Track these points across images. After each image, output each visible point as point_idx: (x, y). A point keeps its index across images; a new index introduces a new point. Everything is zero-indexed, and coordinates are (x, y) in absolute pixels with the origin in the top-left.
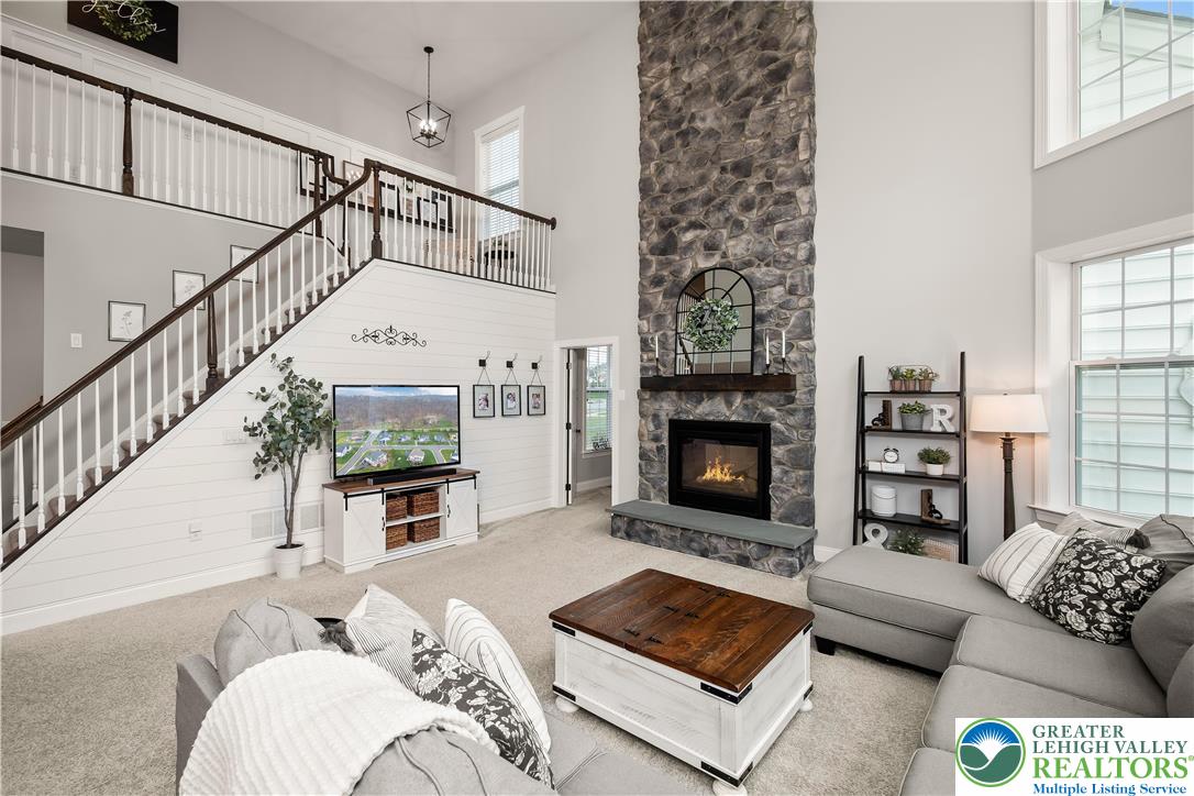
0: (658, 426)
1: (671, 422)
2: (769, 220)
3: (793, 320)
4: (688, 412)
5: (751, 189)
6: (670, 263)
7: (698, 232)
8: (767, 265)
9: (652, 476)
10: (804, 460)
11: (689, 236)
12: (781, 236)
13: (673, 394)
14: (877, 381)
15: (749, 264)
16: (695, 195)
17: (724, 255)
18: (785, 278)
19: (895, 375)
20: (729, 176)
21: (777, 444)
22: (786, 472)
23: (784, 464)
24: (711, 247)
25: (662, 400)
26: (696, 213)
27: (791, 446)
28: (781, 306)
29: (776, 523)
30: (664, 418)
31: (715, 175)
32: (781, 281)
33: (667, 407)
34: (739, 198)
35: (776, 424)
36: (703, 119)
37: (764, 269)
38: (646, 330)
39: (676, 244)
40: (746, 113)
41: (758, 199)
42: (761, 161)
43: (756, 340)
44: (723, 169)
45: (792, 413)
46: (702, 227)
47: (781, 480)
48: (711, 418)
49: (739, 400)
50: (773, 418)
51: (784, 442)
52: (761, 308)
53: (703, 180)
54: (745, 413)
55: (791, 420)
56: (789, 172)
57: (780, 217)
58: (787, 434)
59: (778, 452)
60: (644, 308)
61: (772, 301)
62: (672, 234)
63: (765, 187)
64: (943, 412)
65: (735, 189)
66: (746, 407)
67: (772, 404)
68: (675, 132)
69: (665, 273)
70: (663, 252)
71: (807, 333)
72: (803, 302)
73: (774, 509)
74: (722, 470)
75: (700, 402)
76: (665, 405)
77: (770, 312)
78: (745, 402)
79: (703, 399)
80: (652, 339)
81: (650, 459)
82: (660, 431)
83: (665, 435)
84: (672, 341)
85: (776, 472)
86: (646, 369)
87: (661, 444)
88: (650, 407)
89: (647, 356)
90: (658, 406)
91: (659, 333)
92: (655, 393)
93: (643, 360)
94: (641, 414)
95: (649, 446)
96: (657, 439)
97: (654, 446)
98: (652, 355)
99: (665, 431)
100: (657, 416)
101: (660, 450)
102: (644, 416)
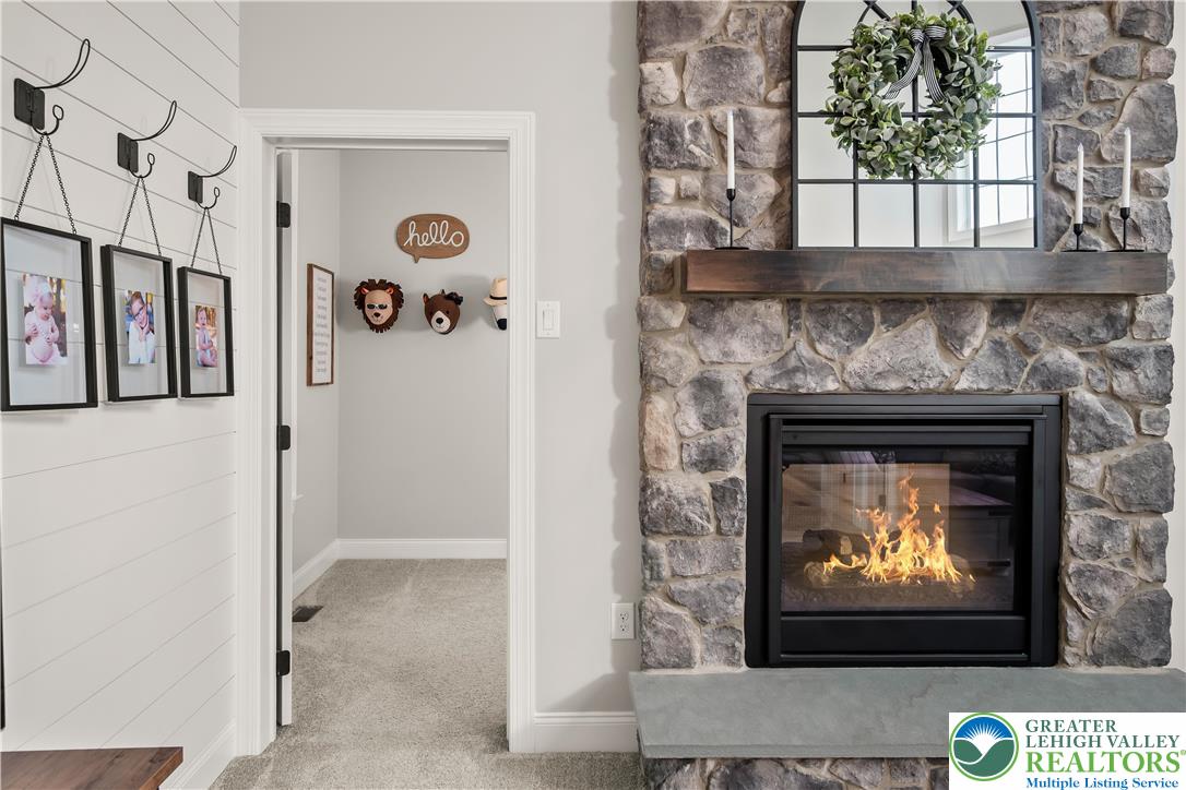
0: (709, 423)
1: (754, 401)
3: (1131, 107)
9: (692, 585)
13: (772, 313)
21: (1082, 451)
22: (1107, 527)
23: (1100, 505)
25: (732, 330)
27: (1122, 453)
28: (1095, 64)
30: (736, 394)
33: (748, 354)
35: (1082, 395)
38: (673, 96)
45: (1127, 361)
47: (1096, 552)
48: (894, 384)
49: (982, 329)
50: (1071, 379)
51: (1103, 446)
54: (995, 366)
55: (1123, 382)
58: (1111, 419)
59: (1086, 470)
61: (1072, 47)
66: (998, 347)
67: (1071, 340)
72: (1151, 61)
73: (1075, 630)
75: (861, 335)
76: (737, 345)
77: (1070, 77)
78: (997, 334)
79: (870, 324)
80: (696, 127)
81: (688, 530)
82: (718, 433)
83: (740, 448)
84: (768, 138)
85: (1079, 526)
86: (673, 227)
87: (719, 477)
88: (681, 356)
89: (667, 184)
90: (711, 350)
91: (727, 115)
92: (706, 309)
93: (649, 194)
94: (647, 380)
95: (685, 485)
96: (710, 460)
97: (701, 483)
98: (692, 181)
99: (737, 434)
100: (706, 386)
101: (719, 493)
102: (665, 384)
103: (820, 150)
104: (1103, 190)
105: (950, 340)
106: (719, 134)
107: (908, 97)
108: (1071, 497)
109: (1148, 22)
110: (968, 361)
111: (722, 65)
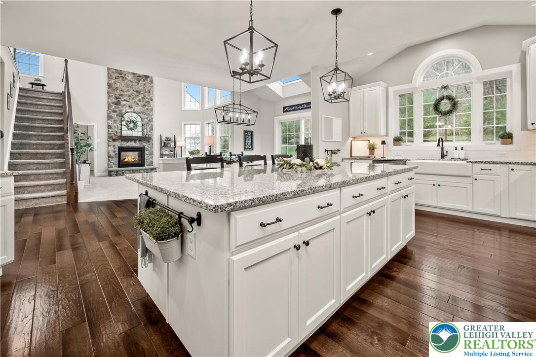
0: (114, 149)
1: (118, 147)
2: (145, 105)
3: (149, 126)
4: (124, 145)
5: (140, 97)
6: (118, 108)
7: (127, 102)
9: (113, 162)
10: (151, 154)
11: (124, 103)
12: (147, 109)
13: (120, 141)
14: (164, 139)
15: (140, 113)
16: (125, 93)
17: (134, 110)
19: (166, 138)
20: (135, 93)
23: (148, 155)
24: (130, 107)
26: (126, 98)
27: (149, 151)
28: (147, 123)
29: (147, 166)
30: (117, 146)
31: (131, 91)
32: (147, 118)
33: (118, 144)
34: (137, 98)
35: (146, 147)
36: (128, 77)
38: (111, 123)
39: (120, 103)
40: (139, 81)
41: (142, 100)
42: (142, 92)
43: (142, 130)
44: (134, 90)
45: (149, 144)
46: (128, 101)
47: (148, 158)
48: (131, 146)
52: (144, 123)
53: (128, 91)
54: (139, 145)
55: (149, 146)
56: (149, 97)
57: (147, 105)
58: (149, 149)
59: (146, 152)
60: (109, 117)
62: (119, 101)
63: (144, 98)
64: (173, 144)
65: (137, 96)
66: (139, 143)
67: (145, 143)
68: (120, 76)
69: (117, 110)
70: (116, 104)
71: (152, 129)
72: (151, 123)
73: (146, 164)
75: (128, 142)
76: (117, 143)
80: (113, 126)
81: (112, 157)
84: (120, 127)
85: (146, 156)
86: (111, 134)
88: (112, 143)
89: (110, 130)
90: (115, 143)
91: (116, 125)
92: (114, 140)
93: (108, 131)
94: (109, 145)
95: (112, 154)
96: (114, 152)
97: (114, 153)
98: (112, 130)
99: (117, 150)
100: (114, 146)
101: (115, 154)
102: (110, 146)
103: (124, 128)
104: (147, 132)
105: (135, 142)
106: (115, 127)
107: (131, 125)
108: (145, 154)
109: (151, 121)
110: (137, 144)
111: (115, 121)
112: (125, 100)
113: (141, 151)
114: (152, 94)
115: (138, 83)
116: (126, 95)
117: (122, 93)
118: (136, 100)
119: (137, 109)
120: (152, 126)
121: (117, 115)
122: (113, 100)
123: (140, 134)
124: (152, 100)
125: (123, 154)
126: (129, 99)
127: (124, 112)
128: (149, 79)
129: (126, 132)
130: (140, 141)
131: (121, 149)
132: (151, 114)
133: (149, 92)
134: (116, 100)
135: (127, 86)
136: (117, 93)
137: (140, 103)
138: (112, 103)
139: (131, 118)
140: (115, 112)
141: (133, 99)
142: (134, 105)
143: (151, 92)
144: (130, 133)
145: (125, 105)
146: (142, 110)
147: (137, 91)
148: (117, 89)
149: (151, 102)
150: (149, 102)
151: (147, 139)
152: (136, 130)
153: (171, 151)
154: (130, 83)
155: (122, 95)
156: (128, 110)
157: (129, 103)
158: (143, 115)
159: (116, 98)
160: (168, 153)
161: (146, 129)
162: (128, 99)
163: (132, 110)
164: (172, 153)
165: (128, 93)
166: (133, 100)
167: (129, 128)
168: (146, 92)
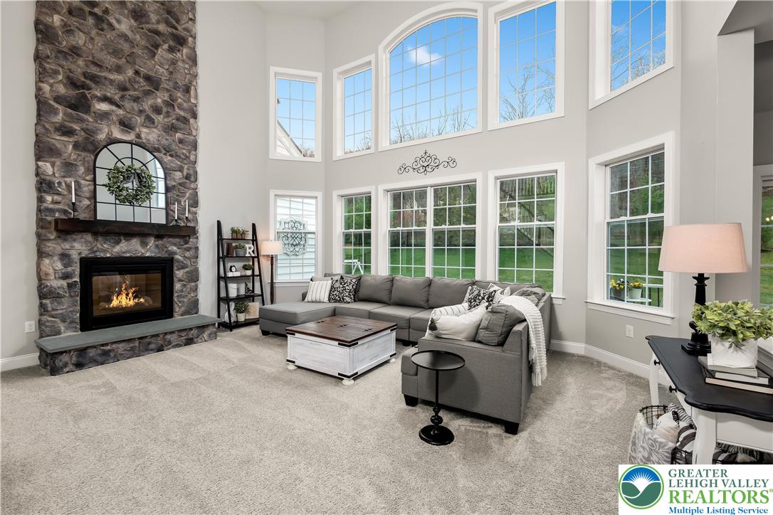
0: (65, 266)
1: (82, 260)
2: (171, 129)
3: (188, 195)
4: (105, 251)
5: (159, 100)
6: (82, 120)
7: (114, 108)
8: (171, 156)
9: (60, 312)
10: (194, 277)
11: (104, 107)
12: (181, 141)
13: (89, 237)
14: (227, 234)
15: (158, 150)
16: (112, 77)
17: (138, 136)
18: (183, 168)
19: (234, 231)
20: (142, 81)
21: (178, 269)
22: (185, 286)
23: (182, 281)
24: (126, 125)
25: (74, 240)
26: (111, 92)
27: (187, 269)
28: (180, 184)
29: (179, 317)
30: (75, 257)
31: (130, 73)
32: (181, 170)
33: (80, 247)
34: (150, 101)
35: (177, 257)
36: (118, 21)
37: (169, 158)
38: (51, 173)
39: (89, 106)
40: (156, 46)
41: (165, 110)
42: (166, 86)
43: (168, 203)
44: (137, 73)
45: (188, 249)
46: (118, 106)
47: (182, 291)
48: (128, 255)
49: (153, 242)
50: (175, 253)
51: (183, 268)
52: (170, 183)
53: (119, 69)
54: (157, 251)
55: (187, 254)
56: (185, 105)
57: (181, 129)
58: (185, 262)
59: (179, 274)
61: (174, 179)
62: (84, 96)
63: (170, 104)
64: (250, 248)
65: (147, 93)
66: (157, 246)
67: (175, 245)
69: (76, 127)
70: (74, 107)
72: (192, 186)
73: (177, 309)
74: (127, 295)
75: (118, 243)
76: (77, 245)
77: (174, 186)
78: (157, 243)
79: (121, 240)
80: (59, 183)
81: (59, 296)
82: (69, 269)
83: (77, 272)
84: (87, 189)
85: (177, 286)
86: (52, 211)
87: (70, 281)
88: (55, 246)
89: (49, 198)
90: (67, 246)
91: (71, 181)
92: (64, 234)
93: (41, 200)
94: (41, 254)
95: (56, 283)
96: (66, 276)
97: (64, 283)
98: (58, 198)
99: (76, 269)
100: (65, 257)
101: (70, 286)
102: (48, 255)
104: (182, 211)
105: (144, 244)
106: (69, 187)
107: (131, 185)
108: (175, 279)
109: (191, 177)
110: (149, 249)
111: (69, 167)
112: (105, 99)
113: (163, 268)
114: (196, 97)
115: (154, 55)
116: (112, 82)
117: (94, 70)
118: (147, 104)
119: (151, 135)
120: (196, 194)
121: (76, 146)
122: (62, 89)
123: (160, 218)
124: (195, 116)
125: (99, 281)
126: (122, 97)
127: (102, 136)
128: (185, 51)
129: (108, 210)
130: (159, 237)
131: (91, 266)
132: (192, 158)
133: (187, 90)
134: (72, 93)
135: (116, 53)
136: (79, 66)
137: (159, 119)
138: (58, 99)
139: (128, 162)
140: (68, 132)
141: (136, 99)
142: (139, 120)
143: (192, 92)
144: (125, 214)
145: (105, 116)
146: (164, 142)
147: (148, 78)
148: (75, 51)
149: (192, 121)
150: (185, 121)
151: (182, 231)
152: (147, 204)
153: (245, 268)
154: (126, 47)
155: (94, 79)
156: (117, 134)
157: (121, 112)
158: (167, 159)
159: (72, 83)
160: (238, 274)
161: (179, 203)
162: (117, 97)
163: (131, 137)
164: (249, 273)
165: (114, 76)
166: (135, 105)
167: (124, 193)
168: (176, 87)
